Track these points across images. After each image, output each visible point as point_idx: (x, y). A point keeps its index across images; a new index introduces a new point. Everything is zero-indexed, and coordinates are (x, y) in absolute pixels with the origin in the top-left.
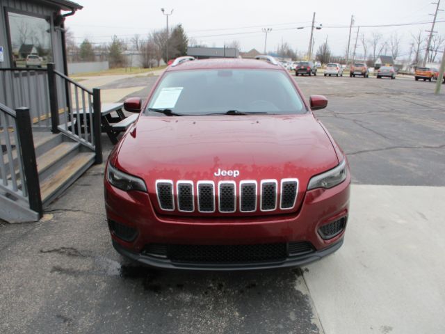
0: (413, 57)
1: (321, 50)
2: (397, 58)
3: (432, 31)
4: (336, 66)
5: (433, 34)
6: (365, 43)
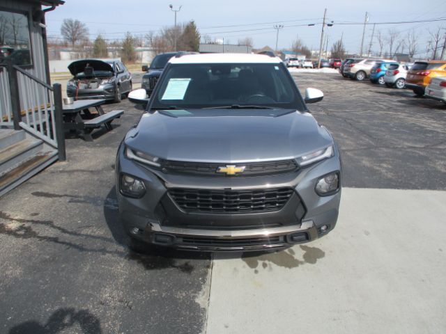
0: (431, 55)
2: (414, 56)
6: (382, 40)
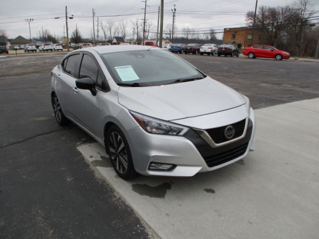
0: (136, 37)
1: (74, 35)
2: (126, 38)
3: (145, 20)
4: (89, 45)
5: (146, 21)
6: (104, 28)
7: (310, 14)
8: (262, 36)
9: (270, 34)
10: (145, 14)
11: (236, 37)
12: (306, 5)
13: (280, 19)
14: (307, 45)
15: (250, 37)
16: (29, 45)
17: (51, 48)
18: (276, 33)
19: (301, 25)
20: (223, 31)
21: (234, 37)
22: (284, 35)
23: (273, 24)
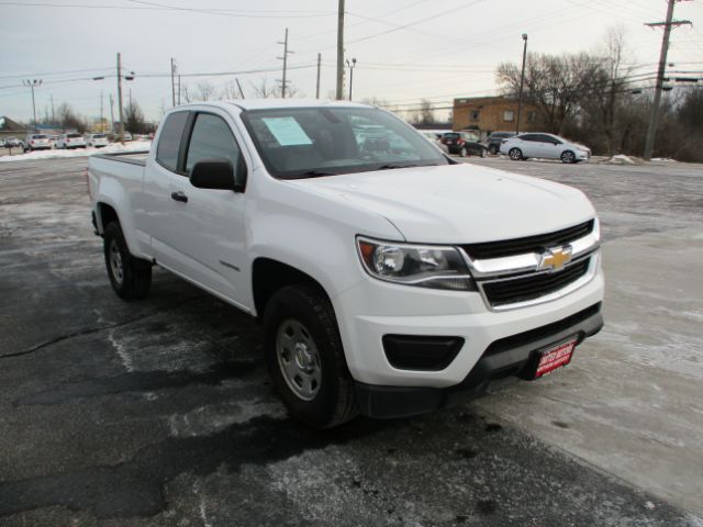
3: (284, 81)
5: (287, 84)
7: (630, 69)
8: (534, 115)
9: (550, 109)
10: (285, 69)
11: (480, 116)
12: (619, 51)
13: (569, 79)
14: (627, 132)
15: (508, 116)
16: (34, 137)
17: (84, 143)
18: (562, 107)
19: (613, 92)
20: (452, 105)
21: (475, 116)
22: (579, 113)
23: (555, 90)
